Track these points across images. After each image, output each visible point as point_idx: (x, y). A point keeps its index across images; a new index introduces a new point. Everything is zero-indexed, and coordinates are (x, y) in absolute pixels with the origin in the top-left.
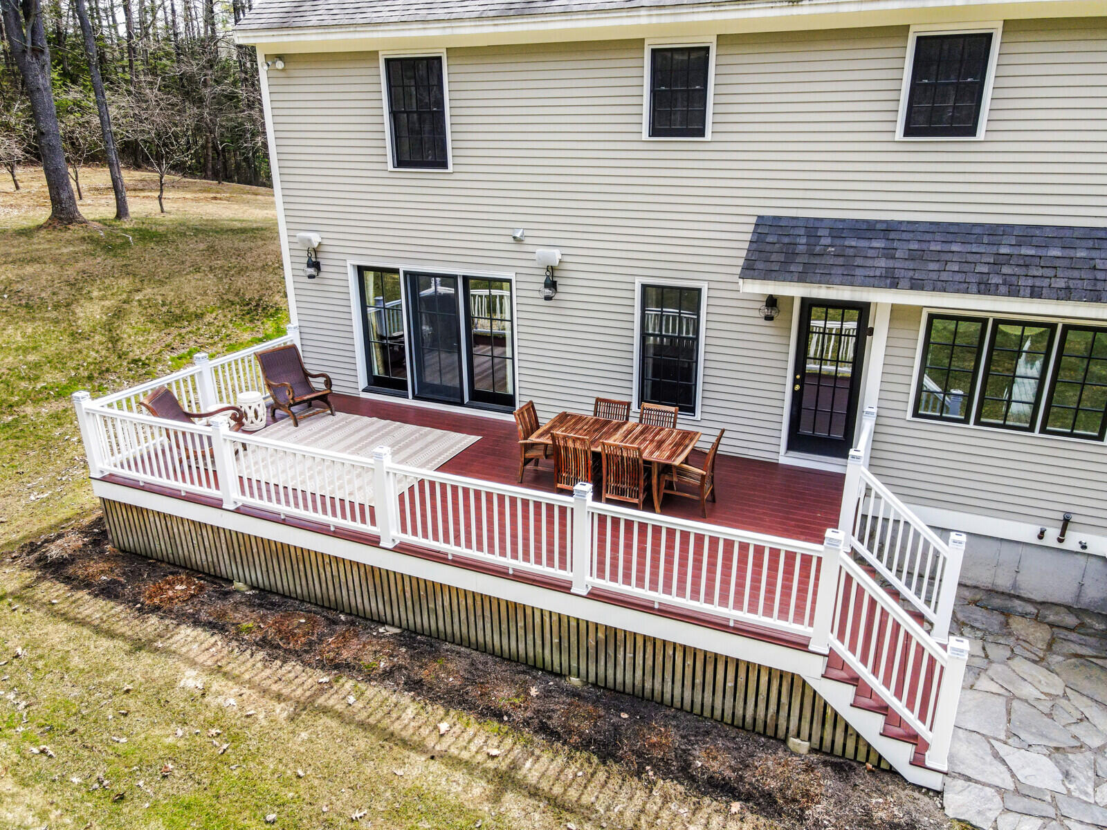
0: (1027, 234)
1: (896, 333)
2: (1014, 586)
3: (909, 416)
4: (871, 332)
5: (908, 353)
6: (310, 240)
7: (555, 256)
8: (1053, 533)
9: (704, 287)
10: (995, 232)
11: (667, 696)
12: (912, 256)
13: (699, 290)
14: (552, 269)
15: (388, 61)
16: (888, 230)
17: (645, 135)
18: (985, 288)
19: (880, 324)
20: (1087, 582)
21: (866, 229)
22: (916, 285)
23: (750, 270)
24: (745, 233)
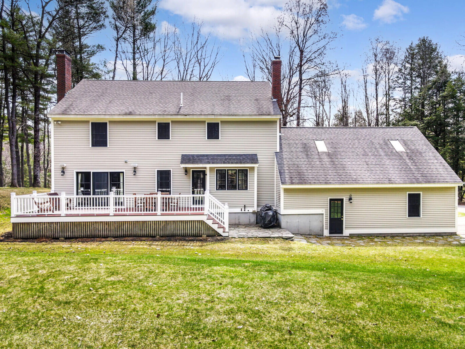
0: (230, 155)
1: (211, 174)
2: (239, 222)
3: (215, 190)
4: (206, 175)
5: (213, 176)
6: (64, 165)
7: (136, 165)
8: (243, 209)
9: (171, 170)
10: (225, 155)
11: (178, 234)
12: (212, 159)
13: (170, 171)
14: (135, 168)
15: (92, 123)
16: (207, 155)
17: (157, 139)
18: (224, 163)
19: (208, 172)
20: (251, 219)
21: (203, 156)
22: (213, 163)
23: (182, 162)
24: (180, 158)
